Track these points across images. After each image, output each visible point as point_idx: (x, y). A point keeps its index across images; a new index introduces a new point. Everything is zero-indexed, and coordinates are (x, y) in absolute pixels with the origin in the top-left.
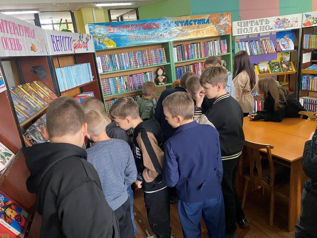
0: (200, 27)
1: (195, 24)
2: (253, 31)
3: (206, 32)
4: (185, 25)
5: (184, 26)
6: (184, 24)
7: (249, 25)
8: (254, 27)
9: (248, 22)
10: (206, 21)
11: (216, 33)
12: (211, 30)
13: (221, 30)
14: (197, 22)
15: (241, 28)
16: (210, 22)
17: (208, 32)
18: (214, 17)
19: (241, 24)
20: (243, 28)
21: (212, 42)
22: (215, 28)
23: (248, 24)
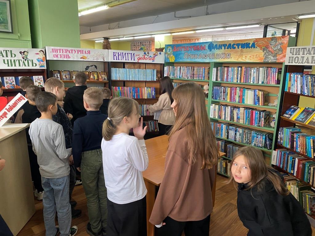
0: (244, 51)
1: (238, 48)
2: (304, 62)
3: (250, 57)
4: (228, 48)
5: (226, 49)
6: (226, 47)
7: (301, 53)
8: (306, 57)
9: (301, 49)
10: (250, 46)
11: (261, 59)
12: (256, 55)
13: (270, 57)
14: (240, 46)
15: (293, 56)
16: (256, 46)
17: (252, 57)
18: (262, 42)
19: (293, 51)
20: (295, 56)
21: (257, 68)
22: (263, 53)
23: (300, 51)
